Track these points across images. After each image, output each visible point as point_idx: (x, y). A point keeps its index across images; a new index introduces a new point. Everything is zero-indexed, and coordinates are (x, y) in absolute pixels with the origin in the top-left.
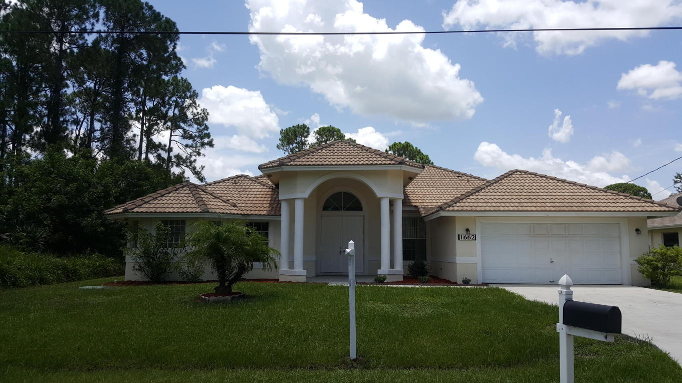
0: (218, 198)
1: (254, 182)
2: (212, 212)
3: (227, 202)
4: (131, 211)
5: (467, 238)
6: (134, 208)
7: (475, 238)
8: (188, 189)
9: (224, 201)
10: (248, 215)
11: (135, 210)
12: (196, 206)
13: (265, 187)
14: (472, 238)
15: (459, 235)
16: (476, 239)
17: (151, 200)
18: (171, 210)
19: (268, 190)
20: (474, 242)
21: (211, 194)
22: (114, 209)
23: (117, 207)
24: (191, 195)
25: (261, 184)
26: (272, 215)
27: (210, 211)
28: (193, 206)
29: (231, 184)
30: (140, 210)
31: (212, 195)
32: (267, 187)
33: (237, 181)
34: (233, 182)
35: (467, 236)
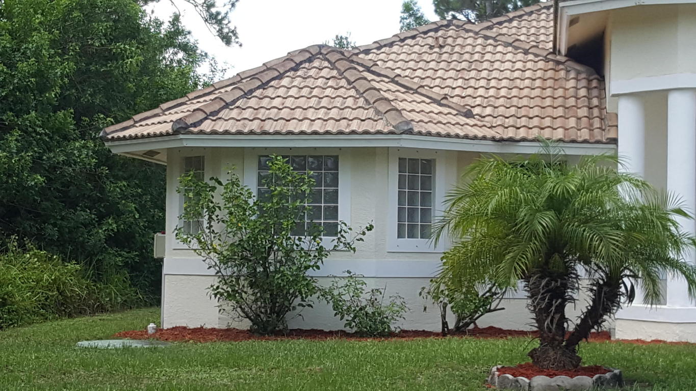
0: (416, 92)
1: (490, 41)
2: (420, 133)
3: (444, 102)
4: (196, 130)
6: (201, 121)
8: (326, 64)
9: (434, 101)
10: (511, 140)
11: (207, 126)
12: (371, 113)
13: (531, 57)
17: (238, 99)
18: (305, 126)
19: (541, 64)
21: (393, 81)
22: (130, 122)
23: (137, 117)
24: (343, 82)
25: (516, 48)
26: (585, 141)
27: (416, 130)
28: (363, 114)
29: (426, 48)
30: (220, 127)
31: (397, 83)
32: (536, 55)
33: (441, 41)
34: (430, 41)
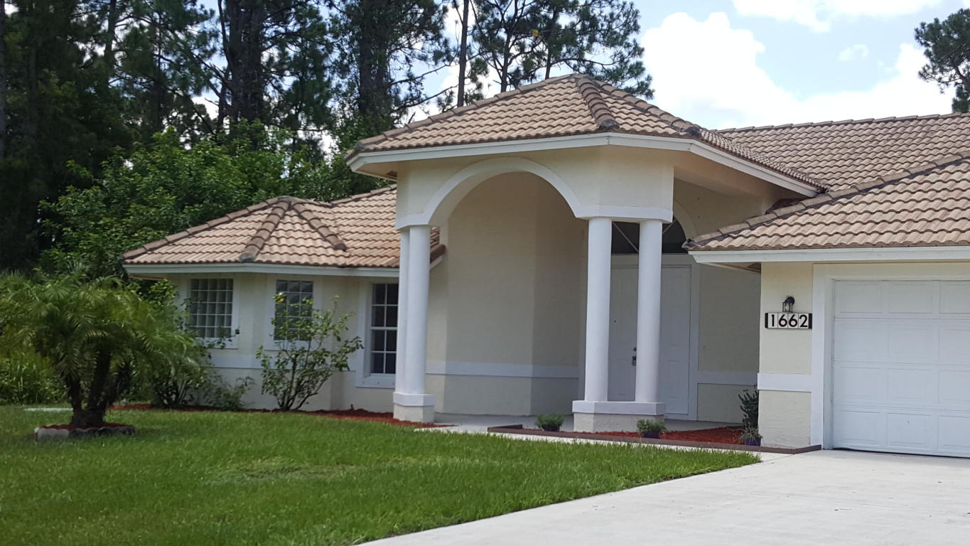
4: (130, 261)
5: (787, 323)
7: (809, 321)
11: (139, 259)
12: (244, 247)
14: (801, 322)
15: (767, 315)
16: (810, 327)
20: (806, 332)
27: (258, 259)
30: (146, 258)
35: (789, 316)
